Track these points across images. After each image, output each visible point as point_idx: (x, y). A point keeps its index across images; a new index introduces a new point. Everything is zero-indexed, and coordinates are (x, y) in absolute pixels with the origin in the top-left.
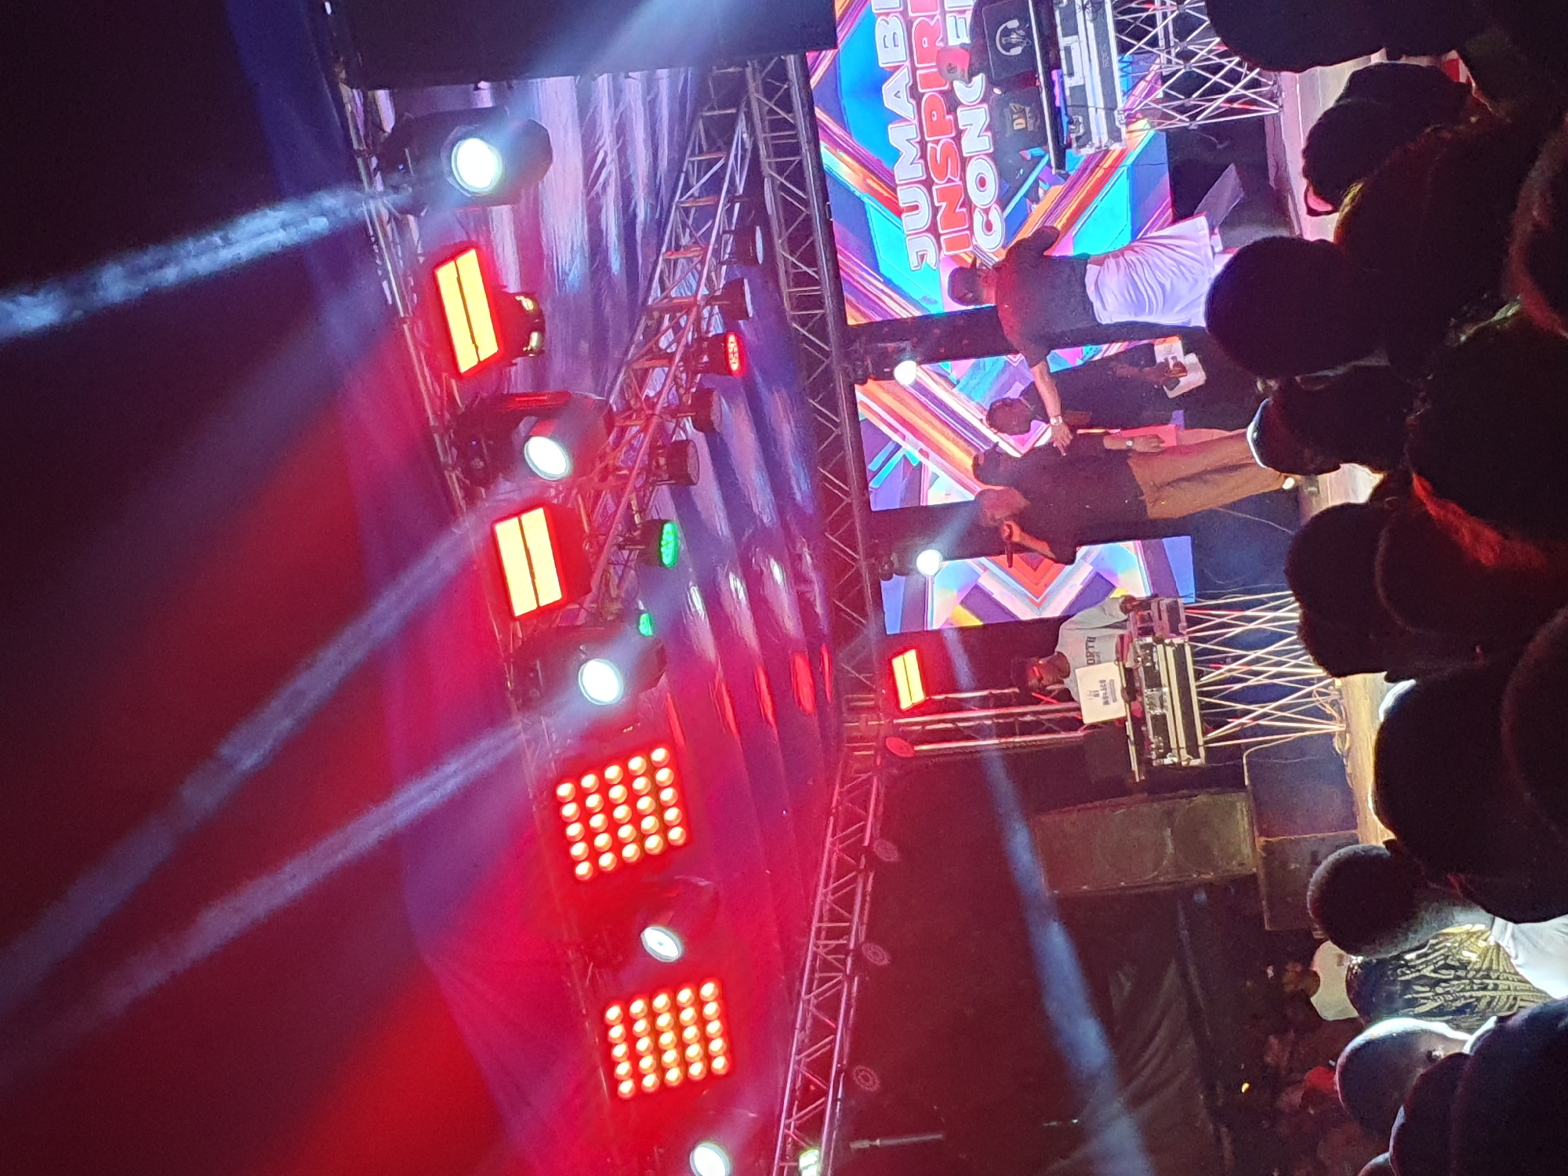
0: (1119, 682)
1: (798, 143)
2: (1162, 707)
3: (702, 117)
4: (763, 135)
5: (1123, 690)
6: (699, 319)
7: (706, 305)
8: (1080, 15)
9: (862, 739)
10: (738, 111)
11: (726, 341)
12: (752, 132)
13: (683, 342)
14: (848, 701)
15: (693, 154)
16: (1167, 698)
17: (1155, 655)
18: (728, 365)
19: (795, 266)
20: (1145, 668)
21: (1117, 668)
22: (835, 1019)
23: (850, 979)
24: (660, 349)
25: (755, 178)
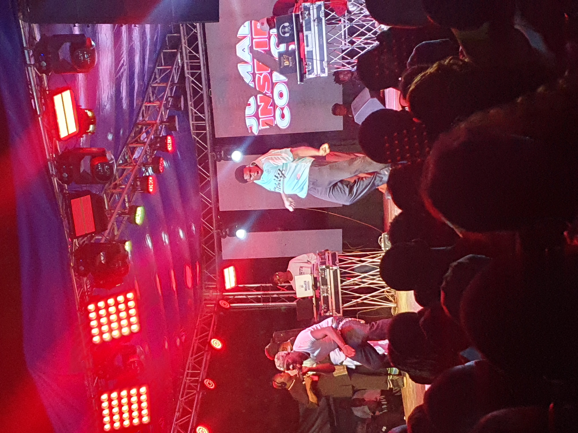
0: (311, 282)
1: (200, 65)
2: (327, 293)
3: (163, 52)
4: (186, 61)
5: (313, 285)
6: (157, 129)
7: (160, 124)
8: (312, 23)
9: (210, 300)
10: (177, 51)
11: (166, 139)
12: (182, 59)
13: (150, 138)
14: (206, 285)
15: (158, 66)
16: (329, 289)
17: (326, 272)
18: (167, 148)
19: (196, 113)
20: (322, 277)
21: (311, 276)
22: (192, 409)
23: (199, 393)
24: (141, 140)
25: (182, 77)
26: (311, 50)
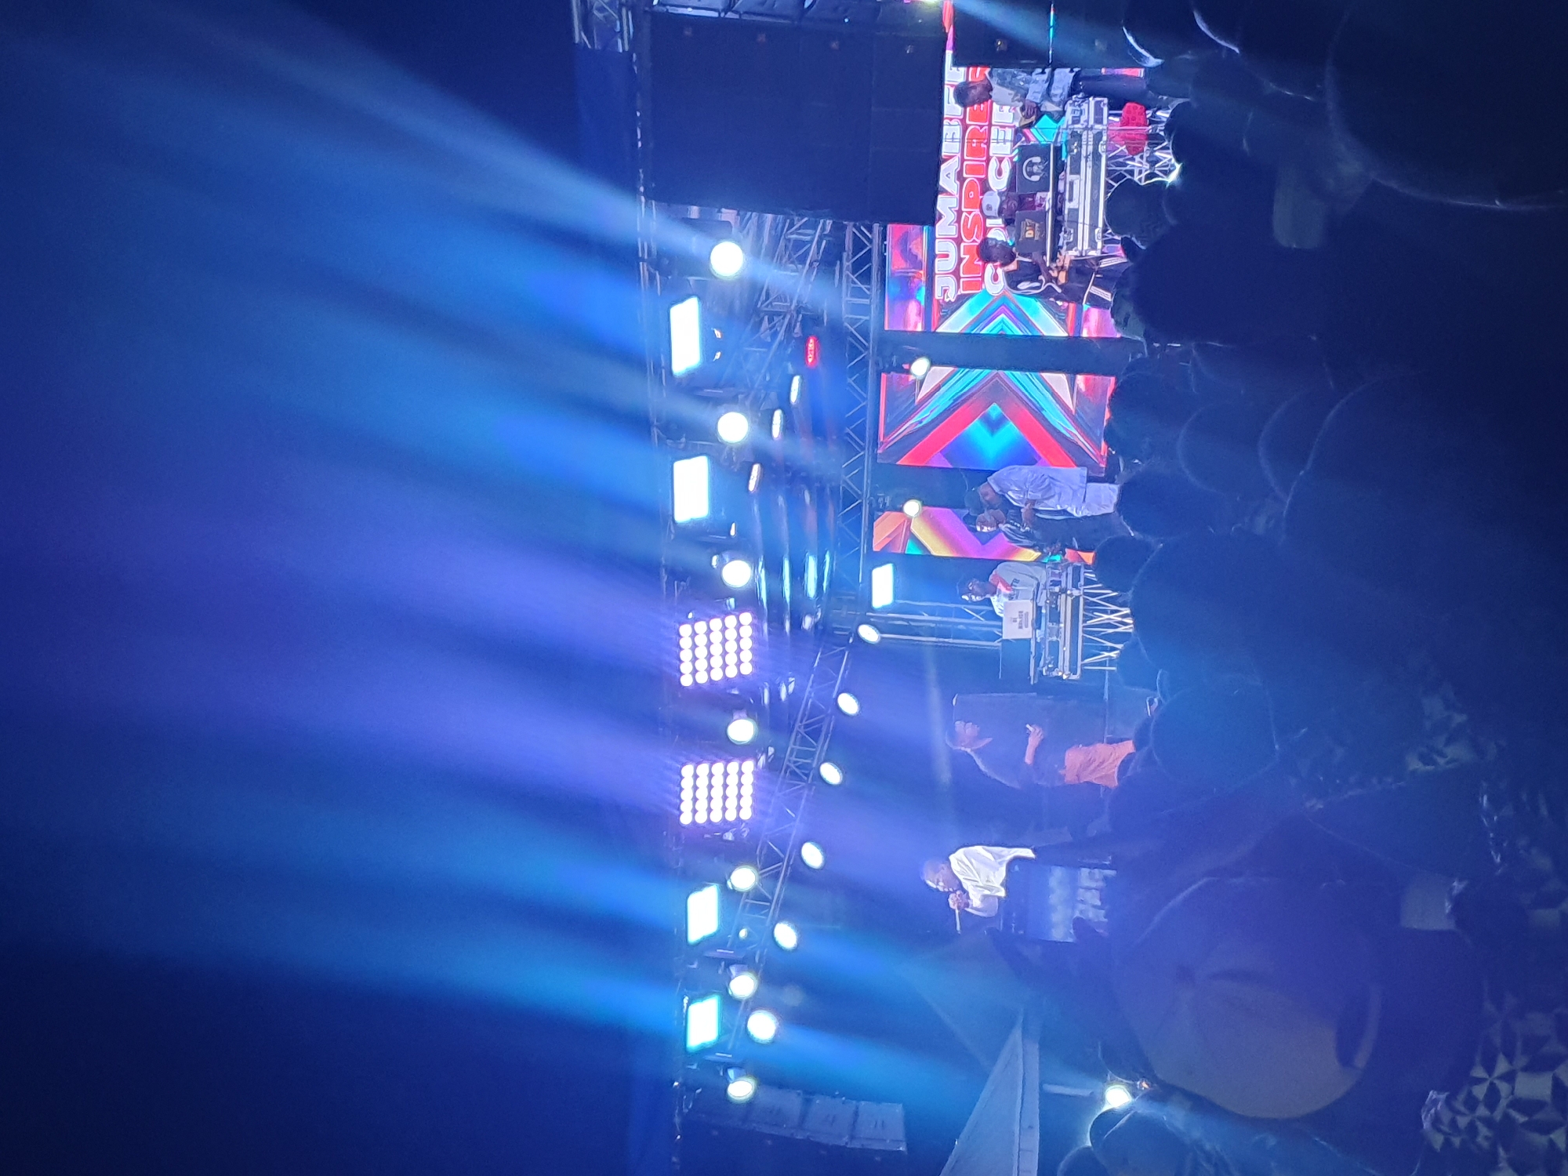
0: (1031, 615)
2: (1058, 636)
5: (1033, 620)
16: (1062, 630)
17: (1059, 600)
19: (854, 282)
20: (1051, 608)
22: (796, 813)
26: (1077, 207)
